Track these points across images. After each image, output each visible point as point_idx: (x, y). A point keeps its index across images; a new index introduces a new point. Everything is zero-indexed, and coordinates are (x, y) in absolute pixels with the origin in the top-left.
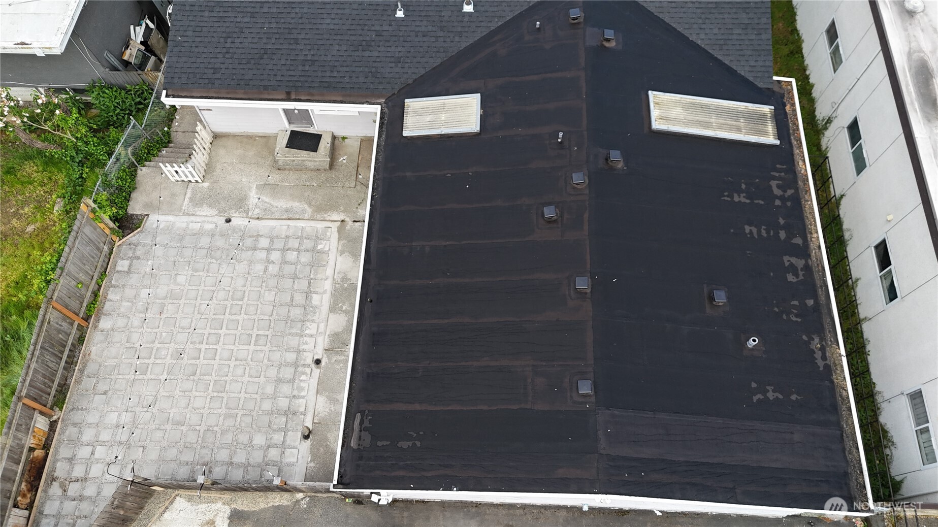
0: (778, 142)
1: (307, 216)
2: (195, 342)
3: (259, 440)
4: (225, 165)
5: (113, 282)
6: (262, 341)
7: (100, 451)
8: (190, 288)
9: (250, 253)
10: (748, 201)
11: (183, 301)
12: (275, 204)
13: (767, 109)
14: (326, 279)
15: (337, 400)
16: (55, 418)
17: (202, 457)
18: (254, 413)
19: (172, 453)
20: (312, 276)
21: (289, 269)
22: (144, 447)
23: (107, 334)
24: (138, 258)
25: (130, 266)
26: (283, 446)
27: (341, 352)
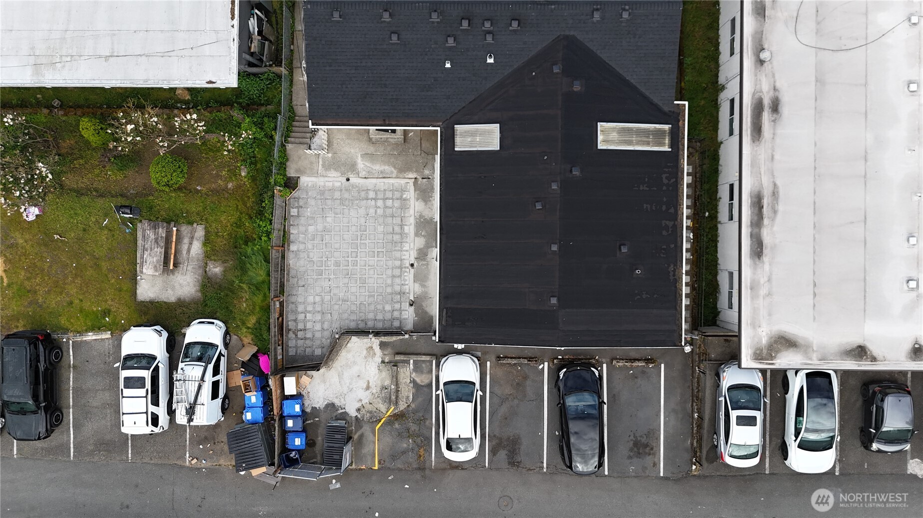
0: (670, 150)
1: (394, 175)
2: (345, 257)
3: (388, 308)
4: (339, 140)
5: (291, 223)
6: (381, 255)
7: (309, 316)
8: (336, 225)
9: (365, 201)
10: (648, 189)
11: (333, 233)
12: (374, 168)
13: (667, 127)
14: (410, 216)
15: (425, 286)
16: (281, 300)
17: (361, 317)
18: (383, 294)
19: (345, 316)
20: (402, 215)
21: (389, 211)
22: (331, 314)
23: (297, 253)
24: (302, 207)
25: (298, 212)
26: (400, 310)
27: (424, 260)
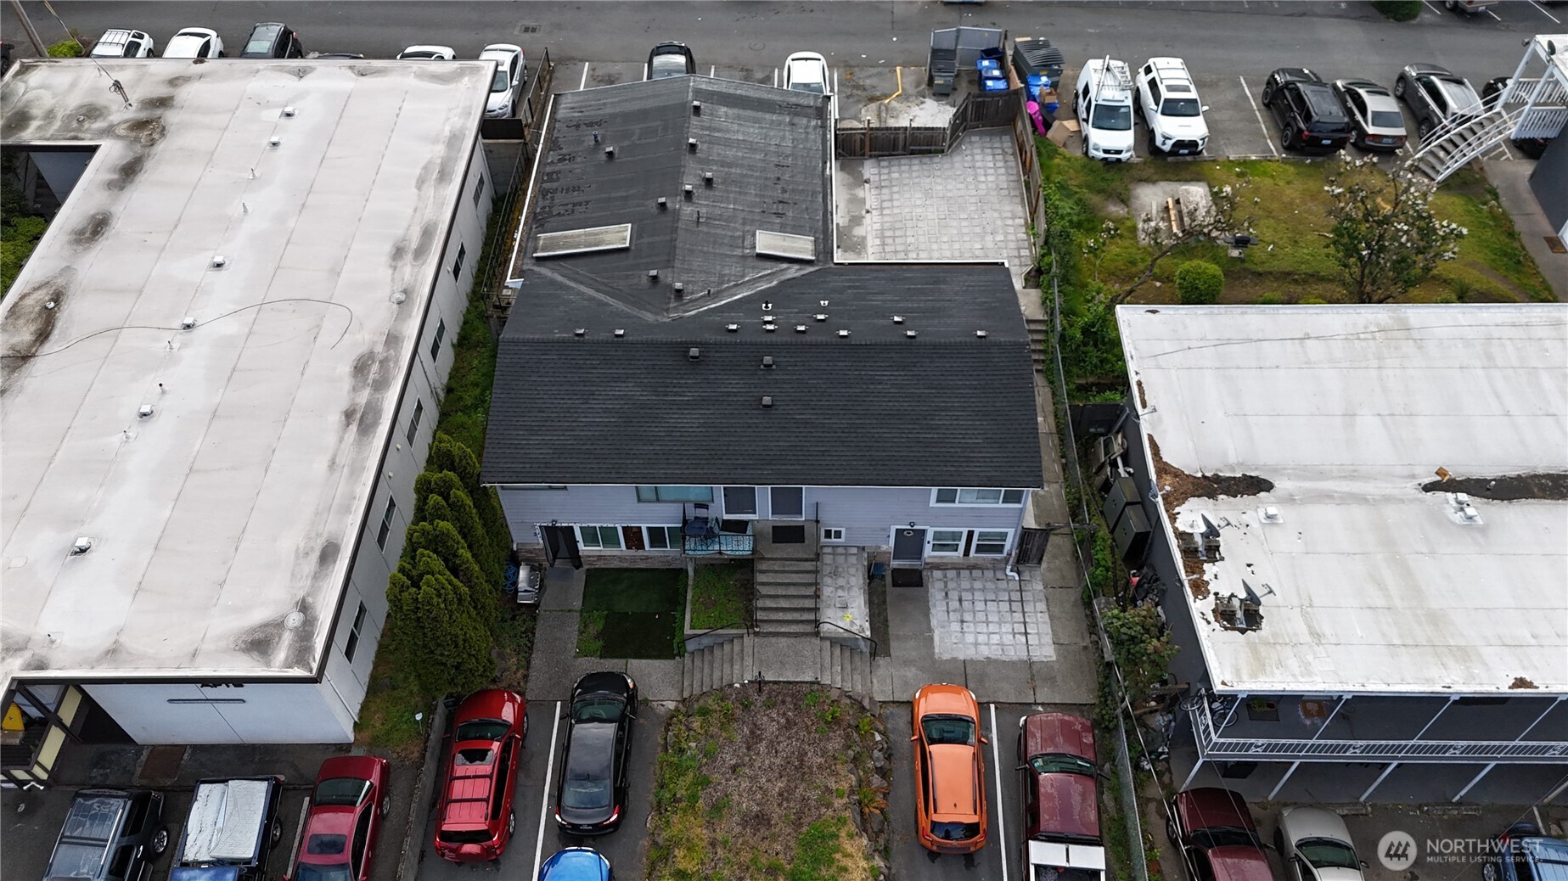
0: (538, 236)
6: (908, 217)
7: (991, 165)
13: (539, 254)
16: (1027, 176)
18: (902, 185)
23: (1015, 216)
26: (880, 174)
27: (853, 216)
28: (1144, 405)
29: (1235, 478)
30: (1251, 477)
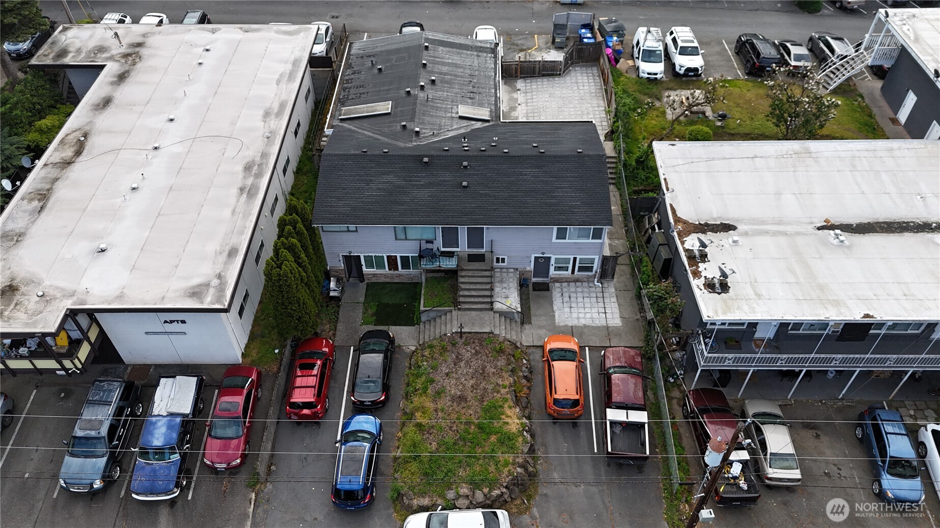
3: (534, 87)
15: (510, 97)
16: (606, 87)
18: (538, 91)
26: (526, 86)
27: (511, 107)
28: (668, 189)
29: (716, 224)
30: (725, 224)
